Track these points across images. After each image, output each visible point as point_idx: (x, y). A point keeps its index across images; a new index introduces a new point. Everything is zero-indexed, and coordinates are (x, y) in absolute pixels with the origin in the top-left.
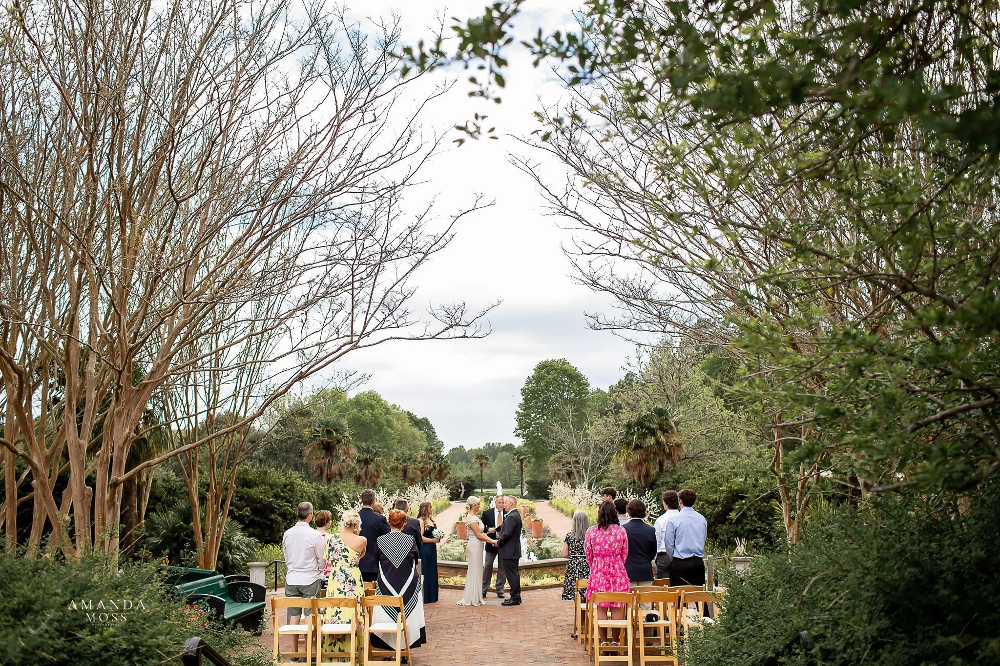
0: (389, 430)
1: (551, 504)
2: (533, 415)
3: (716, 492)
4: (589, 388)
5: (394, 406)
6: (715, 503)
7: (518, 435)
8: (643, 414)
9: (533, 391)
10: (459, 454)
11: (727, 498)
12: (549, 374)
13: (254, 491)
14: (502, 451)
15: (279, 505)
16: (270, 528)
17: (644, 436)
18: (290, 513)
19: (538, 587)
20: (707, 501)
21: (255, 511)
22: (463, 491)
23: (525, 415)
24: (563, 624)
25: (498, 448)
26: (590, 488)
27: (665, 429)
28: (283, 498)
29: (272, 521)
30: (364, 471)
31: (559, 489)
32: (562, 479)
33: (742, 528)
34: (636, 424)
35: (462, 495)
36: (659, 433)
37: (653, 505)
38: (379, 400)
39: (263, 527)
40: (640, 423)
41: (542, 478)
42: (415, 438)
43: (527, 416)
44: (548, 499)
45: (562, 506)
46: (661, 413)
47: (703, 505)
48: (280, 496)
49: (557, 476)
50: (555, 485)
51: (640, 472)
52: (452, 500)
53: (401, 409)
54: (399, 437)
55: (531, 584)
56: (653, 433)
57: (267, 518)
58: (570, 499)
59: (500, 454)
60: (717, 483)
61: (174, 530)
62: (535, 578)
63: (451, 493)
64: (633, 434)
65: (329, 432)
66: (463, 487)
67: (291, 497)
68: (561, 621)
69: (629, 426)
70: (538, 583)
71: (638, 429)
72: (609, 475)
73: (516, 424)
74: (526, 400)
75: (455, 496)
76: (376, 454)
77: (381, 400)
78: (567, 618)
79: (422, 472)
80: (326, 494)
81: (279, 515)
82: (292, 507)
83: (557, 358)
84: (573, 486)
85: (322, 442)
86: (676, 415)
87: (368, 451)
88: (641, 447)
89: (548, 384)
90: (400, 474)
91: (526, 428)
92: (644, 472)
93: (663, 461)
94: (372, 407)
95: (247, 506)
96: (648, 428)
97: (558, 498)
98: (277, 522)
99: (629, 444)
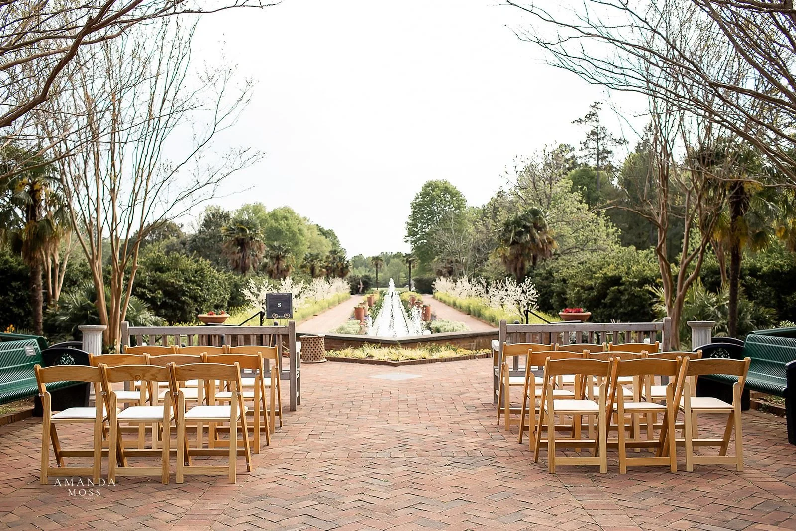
0: (301, 237)
1: (434, 297)
2: (420, 225)
3: (590, 279)
4: (466, 203)
5: (305, 219)
6: (591, 288)
7: (407, 241)
8: (520, 214)
9: (420, 205)
10: (358, 261)
11: (602, 284)
12: (433, 190)
13: (164, 276)
14: (393, 258)
15: (189, 288)
16: (182, 309)
17: (520, 234)
18: (200, 296)
19: (436, 360)
20: (582, 287)
21: (166, 293)
22: (362, 286)
23: (413, 225)
24: (476, 402)
25: (390, 256)
26: (469, 281)
27: (540, 228)
28: (194, 282)
29: (183, 302)
30: (275, 266)
31: (442, 285)
32: (444, 276)
33: (616, 311)
34: (514, 223)
35: (360, 290)
36: (534, 231)
37: (532, 291)
38: (292, 213)
39: (173, 308)
40: (517, 222)
41: (427, 276)
42: (322, 245)
43: (415, 226)
44: (432, 293)
45: (444, 298)
46: (535, 213)
47: (578, 290)
48: (191, 281)
49: (440, 273)
50: (438, 281)
51: (516, 264)
52: (352, 294)
53: (311, 221)
54: (309, 244)
55: (428, 357)
56: (528, 230)
57: (178, 300)
58: (450, 291)
59: (392, 260)
60: (591, 271)
61: (83, 308)
62: (432, 351)
63: (351, 288)
64: (511, 231)
65: (243, 230)
66: (361, 283)
67: (201, 281)
68: (472, 399)
69: (507, 225)
70: (436, 356)
71: (515, 227)
72: (488, 268)
73: (406, 233)
74: (414, 212)
75: (355, 291)
76: (286, 251)
77: (294, 213)
78: (478, 396)
79: (327, 270)
80: (238, 282)
81: (190, 297)
82: (202, 290)
83: (440, 179)
84: (455, 281)
85: (237, 239)
86: (549, 216)
87: (279, 248)
88: (517, 243)
89: (433, 199)
90: (309, 271)
91: (414, 236)
92: (519, 265)
93: (537, 255)
94: (286, 218)
95: (159, 289)
96: (525, 227)
97: (440, 291)
98: (188, 304)
99: (507, 241)
